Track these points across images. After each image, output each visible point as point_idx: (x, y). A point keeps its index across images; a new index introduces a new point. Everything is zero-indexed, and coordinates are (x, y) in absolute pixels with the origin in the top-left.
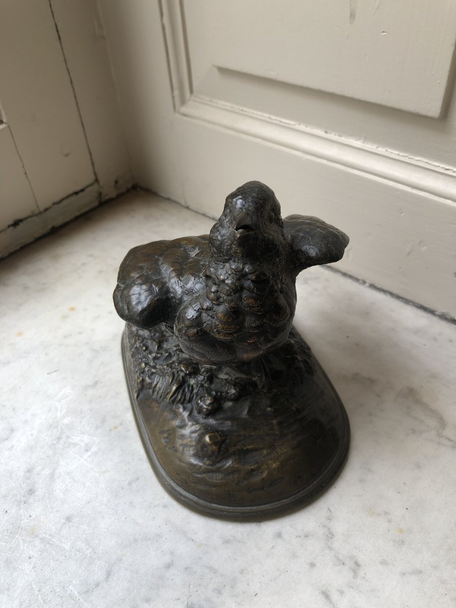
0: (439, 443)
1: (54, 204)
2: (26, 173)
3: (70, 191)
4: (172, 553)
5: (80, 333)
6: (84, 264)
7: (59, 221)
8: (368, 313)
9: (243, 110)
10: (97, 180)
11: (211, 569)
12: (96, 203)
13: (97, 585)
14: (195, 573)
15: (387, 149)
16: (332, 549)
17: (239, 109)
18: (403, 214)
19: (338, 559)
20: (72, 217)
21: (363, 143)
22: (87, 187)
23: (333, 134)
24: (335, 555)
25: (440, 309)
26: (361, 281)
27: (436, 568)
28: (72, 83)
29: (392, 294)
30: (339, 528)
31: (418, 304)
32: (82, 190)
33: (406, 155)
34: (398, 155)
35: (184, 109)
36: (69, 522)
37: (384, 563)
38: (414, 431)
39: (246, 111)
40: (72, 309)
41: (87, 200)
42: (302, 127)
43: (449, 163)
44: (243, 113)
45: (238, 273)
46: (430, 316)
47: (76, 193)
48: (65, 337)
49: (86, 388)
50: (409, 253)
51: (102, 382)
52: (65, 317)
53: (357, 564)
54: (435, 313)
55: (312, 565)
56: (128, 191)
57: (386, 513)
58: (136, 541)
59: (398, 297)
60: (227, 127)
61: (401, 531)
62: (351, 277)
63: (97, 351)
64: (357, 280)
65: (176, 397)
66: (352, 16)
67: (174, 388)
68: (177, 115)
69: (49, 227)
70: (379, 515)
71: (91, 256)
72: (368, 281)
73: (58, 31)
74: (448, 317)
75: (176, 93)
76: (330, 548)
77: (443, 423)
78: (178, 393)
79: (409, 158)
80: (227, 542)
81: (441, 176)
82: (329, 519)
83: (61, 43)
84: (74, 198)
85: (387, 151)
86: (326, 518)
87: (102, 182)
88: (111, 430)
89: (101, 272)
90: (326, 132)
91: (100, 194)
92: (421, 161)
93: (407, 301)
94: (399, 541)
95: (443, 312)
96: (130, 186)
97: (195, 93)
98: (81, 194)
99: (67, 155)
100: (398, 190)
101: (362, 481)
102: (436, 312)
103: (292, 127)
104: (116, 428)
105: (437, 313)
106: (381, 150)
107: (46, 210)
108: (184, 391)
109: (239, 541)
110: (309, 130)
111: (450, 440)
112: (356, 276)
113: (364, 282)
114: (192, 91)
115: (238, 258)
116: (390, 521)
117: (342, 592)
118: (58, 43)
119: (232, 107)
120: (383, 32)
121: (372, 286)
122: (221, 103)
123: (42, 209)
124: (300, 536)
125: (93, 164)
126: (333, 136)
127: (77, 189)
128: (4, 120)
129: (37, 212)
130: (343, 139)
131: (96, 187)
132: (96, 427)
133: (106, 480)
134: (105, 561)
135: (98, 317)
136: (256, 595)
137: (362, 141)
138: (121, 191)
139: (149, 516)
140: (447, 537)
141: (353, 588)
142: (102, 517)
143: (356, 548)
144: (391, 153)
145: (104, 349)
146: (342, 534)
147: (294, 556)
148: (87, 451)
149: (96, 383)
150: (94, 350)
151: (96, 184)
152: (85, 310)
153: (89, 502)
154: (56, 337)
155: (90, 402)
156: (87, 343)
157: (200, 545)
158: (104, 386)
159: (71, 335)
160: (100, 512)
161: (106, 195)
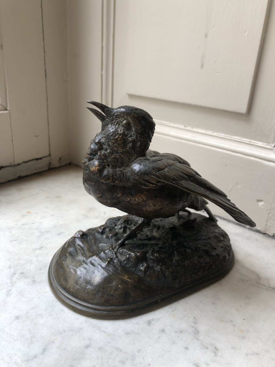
0: (258, 287)
1: (24, 162)
2: (12, 140)
3: (34, 158)
4: (90, 339)
5: (33, 223)
6: (37, 193)
7: (23, 174)
10: (50, 155)
11: (117, 349)
12: (47, 168)
13: (35, 357)
14: (106, 351)
15: (218, 133)
16: (199, 340)
18: (227, 167)
19: (203, 345)
20: (32, 173)
22: (44, 157)
24: (201, 343)
27: (267, 351)
28: (47, 99)
30: (202, 328)
32: (41, 159)
33: (228, 136)
34: (224, 136)
36: (17, 319)
37: (233, 348)
38: (242, 280)
40: (29, 212)
41: (42, 165)
42: (172, 125)
43: (251, 139)
46: (243, 228)
47: (37, 159)
48: (23, 225)
49: (35, 249)
50: (230, 190)
51: (45, 247)
52: (23, 216)
53: (215, 348)
54: (246, 227)
55: (187, 348)
56: (66, 165)
57: (231, 321)
58: (64, 331)
61: (242, 331)
63: (43, 232)
66: (202, 66)
69: (18, 175)
70: (227, 322)
71: (42, 190)
73: (46, 72)
76: (197, 339)
77: (259, 277)
79: (230, 137)
80: (127, 333)
81: (248, 145)
82: (195, 323)
83: (46, 78)
84: (35, 162)
86: (193, 322)
87: (52, 157)
89: (48, 197)
90: (185, 127)
91: (50, 163)
92: (236, 138)
94: (241, 336)
96: (67, 162)
99: (37, 136)
100: (224, 153)
101: (214, 304)
103: (166, 124)
106: (215, 134)
107: (19, 164)
109: (136, 334)
110: (176, 125)
111: (265, 286)
116: (234, 326)
117: (208, 364)
120: (217, 73)
123: (16, 163)
124: (177, 332)
125: (49, 145)
126: (189, 128)
127: (38, 157)
128: (8, 109)
129: (13, 164)
130: (194, 130)
131: (48, 159)
132: (40, 269)
133: (45, 297)
134: (42, 343)
135: (45, 217)
136: (149, 365)
137: (204, 130)
138: (62, 165)
139: (74, 317)
140: (272, 335)
141: (215, 362)
142: (41, 317)
143: (214, 339)
144: (220, 135)
145: (48, 232)
146: (204, 331)
147: (174, 343)
148: (33, 281)
149: (42, 247)
150: (41, 232)
151: (49, 157)
152: (37, 213)
153: (32, 309)
154: (17, 225)
155: (37, 256)
156: (37, 229)
157: (110, 335)
158: (47, 249)
159: (27, 224)
160: (41, 314)
161: (53, 165)
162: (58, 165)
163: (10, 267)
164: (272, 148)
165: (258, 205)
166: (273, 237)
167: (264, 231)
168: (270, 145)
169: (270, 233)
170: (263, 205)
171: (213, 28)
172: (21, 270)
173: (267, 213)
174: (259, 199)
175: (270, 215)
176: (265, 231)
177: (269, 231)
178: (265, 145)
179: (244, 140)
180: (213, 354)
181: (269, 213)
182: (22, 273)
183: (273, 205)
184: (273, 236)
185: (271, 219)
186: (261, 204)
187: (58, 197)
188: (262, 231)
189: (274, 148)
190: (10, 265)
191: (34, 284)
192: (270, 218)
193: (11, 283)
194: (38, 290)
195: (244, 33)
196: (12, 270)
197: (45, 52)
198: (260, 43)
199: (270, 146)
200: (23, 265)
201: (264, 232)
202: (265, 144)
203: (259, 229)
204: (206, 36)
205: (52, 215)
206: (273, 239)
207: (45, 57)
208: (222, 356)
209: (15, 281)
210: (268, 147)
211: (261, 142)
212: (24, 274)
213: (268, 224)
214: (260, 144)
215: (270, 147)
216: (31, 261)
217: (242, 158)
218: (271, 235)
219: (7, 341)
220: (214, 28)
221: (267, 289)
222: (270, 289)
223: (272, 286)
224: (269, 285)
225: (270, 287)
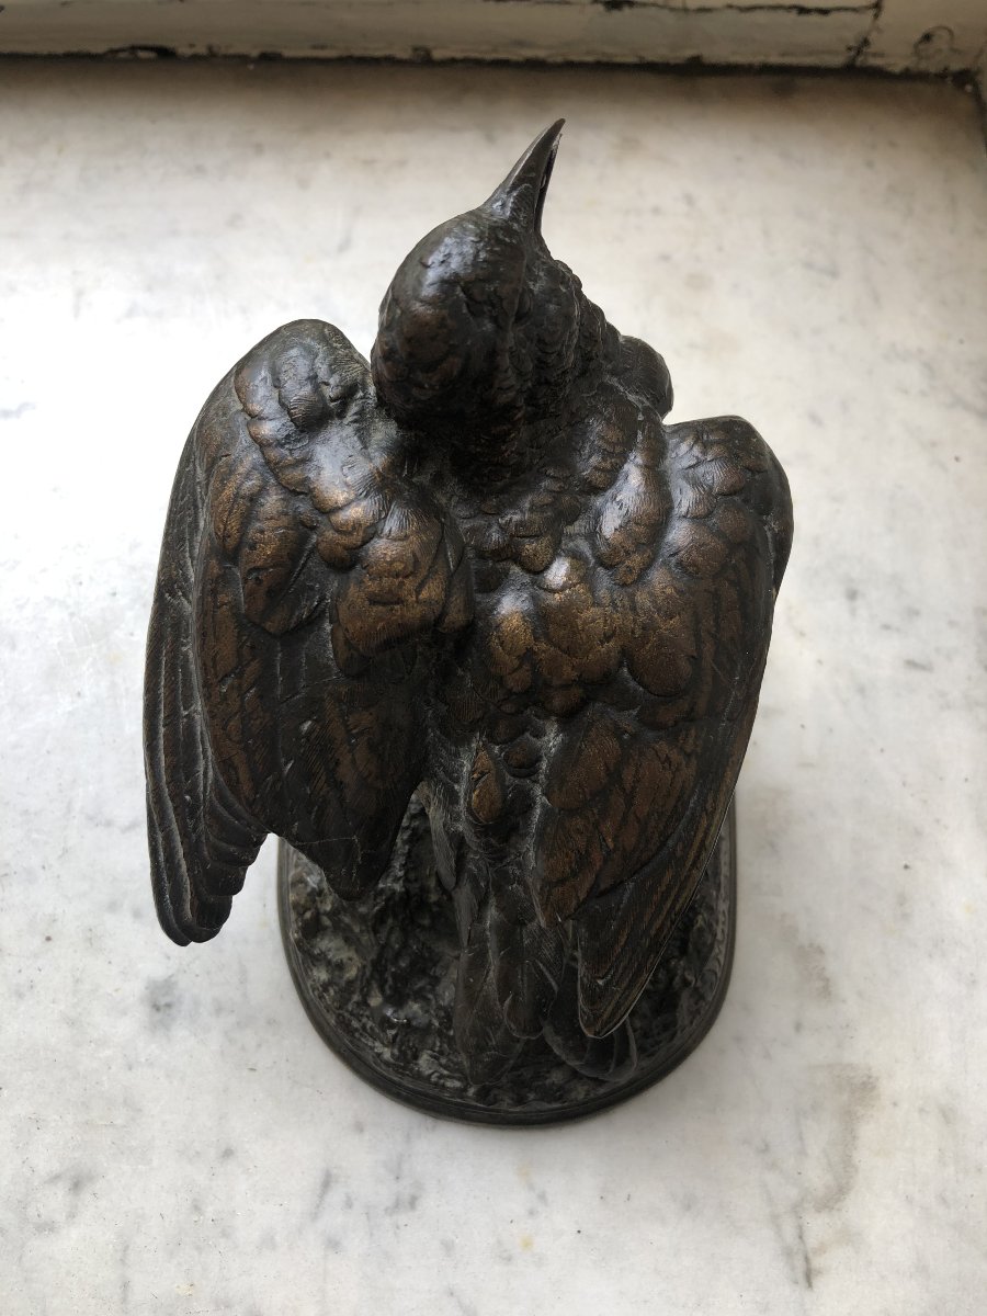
1: (731, 8)
7: (718, 52)
10: (875, 6)
12: (837, 61)
16: (409, 1142)
19: (399, 1164)
20: (758, 60)
22: (839, 9)
24: (402, 1156)
32: (824, 12)
37: (447, 1247)
47: (803, 10)
53: (413, 1202)
55: (359, 1127)
56: (942, 76)
61: (527, 1244)
70: (531, 1187)
76: (409, 1138)
77: (833, 1200)
84: (793, 15)
87: (885, 17)
91: (866, 42)
94: (505, 1251)
96: (956, 66)
98: (814, 18)
107: (704, 10)
111: (801, 1237)
117: (349, 1204)
131: (862, 21)
136: (252, 1069)
138: (923, 66)
141: (368, 1218)
143: (440, 1181)
151: (871, 13)
161: (875, 55)
162: (898, 65)
180: (390, 1203)
187: (697, 282)
208: (398, 1228)
221: (788, 1253)
222: (800, 1264)
223: (817, 1262)
224: (822, 1249)
225: (807, 1259)
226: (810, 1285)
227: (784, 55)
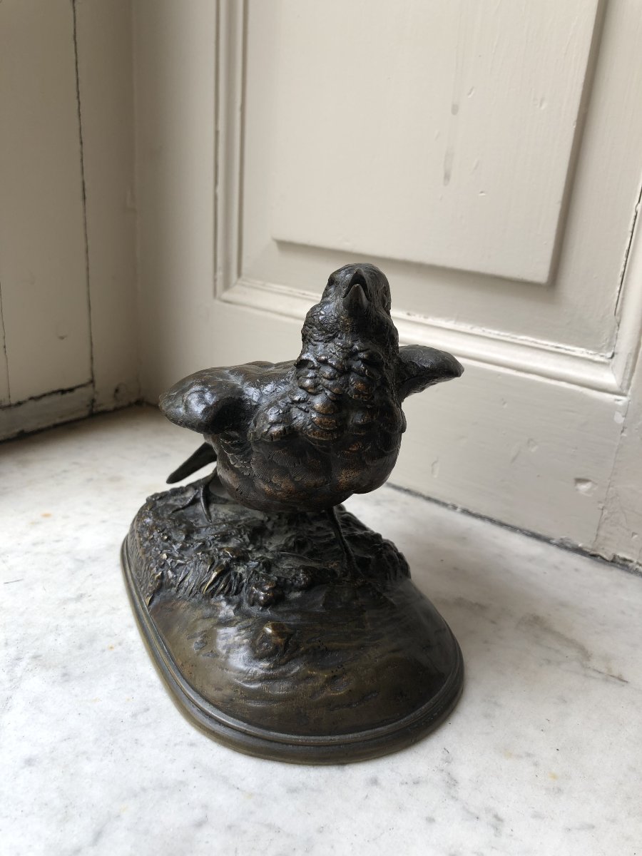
0: (585, 675)
1: (31, 398)
2: (5, 347)
3: (56, 388)
4: (205, 807)
5: (57, 541)
6: (65, 471)
7: (29, 427)
8: (464, 538)
9: (304, 294)
10: (92, 381)
11: (270, 826)
12: (85, 413)
13: (78, 851)
14: (245, 832)
15: (483, 329)
16: (457, 800)
17: (300, 293)
18: (506, 406)
19: (468, 812)
20: (51, 423)
21: (455, 323)
22: (77, 387)
23: (417, 316)
24: (464, 807)
25: (557, 535)
26: (451, 507)
27: (613, 821)
28: (87, 252)
29: (491, 520)
30: (464, 772)
31: (528, 531)
32: (71, 390)
33: (507, 334)
34: (498, 335)
35: (226, 295)
36: (30, 765)
37: (537, 816)
38: (549, 662)
39: (308, 295)
40: (46, 516)
41: (75, 405)
43: (560, 341)
44: (304, 296)
45: (345, 350)
46: (545, 545)
47: (63, 392)
48: (35, 544)
49: (65, 601)
50: (514, 459)
51: (89, 596)
52: (34, 524)
53: (496, 817)
54: (551, 541)
55: (431, 820)
56: (130, 405)
57: (529, 755)
58: (144, 789)
59: (501, 524)
60: (281, 314)
61: (554, 777)
62: (437, 502)
63: (83, 561)
64: (444, 505)
65: (217, 587)
66: (447, 177)
67: (214, 575)
68: (217, 302)
69: (17, 430)
70: (519, 757)
71: (75, 463)
72: (459, 506)
73: (84, 189)
74: (568, 545)
75: (220, 274)
76: (455, 798)
77: (585, 654)
78: (221, 581)
79: (513, 338)
80: (293, 791)
81: (553, 356)
82: (448, 761)
83: (84, 202)
84: (58, 398)
85: (484, 331)
86: (442, 759)
87: (98, 386)
88: (103, 651)
89: (90, 480)
90: (409, 314)
91: (93, 401)
92: (526, 340)
93: (513, 529)
94: (554, 789)
95: (562, 539)
96: (133, 400)
97: (243, 277)
98: (68, 395)
99: (62, 338)
100: (499, 374)
101: (487, 716)
102: (553, 539)
104: (112, 648)
105: (554, 541)
106: (477, 330)
107: (19, 404)
108: (229, 578)
109: (313, 790)
111: (600, 673)
112: (442, 500)
113: (455, 508)
114: (239, 274)
115: (347, 334)
116: (536, 764)
118: (81, 203)
119: (291, 291)
120: (482, 192)
121: (466, 512)
122: (276, 287)
123: (13, 401)
124: (406, 783)
125: (92, 358)
126: (418, 318)
127: (66, 386)
129: (7, 403)
130: (430, 321)
131: (89, 390)
132: (81, 647)
133: (95, 711)
134: (92, 818)
135: (85, 525)
137: (453, 322)
138: (121, 404)
139: (166, 757)
140: (621, 784)
141: (496, 849)
142: (87, 758)
143: (492, 797)
144: (490, 333)
145: (94, 559)
146: (470, 780)
147: (401, 808)
148: (65, 675)
149: (81, 596)
150: (78, 560)
151: (91, 385)
152: (66, 517)
153: (65, 740)
154: (19, 544)
155: (71, 617)
156: (68, 552)
157: (251, 795)
158: (94, 600)
159: (43, 543)
160: (84, 753)
161: (100, 405)
162: (111, 406)
163: (6, 644)
164: (606, 361)
165: (577, 490)
166: (613, 564)
167: (592, 550)
168: (602, 354)
169: (605, 553)
170: (589, 491)
171: (470, 93)
172: (35, 651)
173: (599, 509)
174: (579, 476)
175: (606, 512)
176: (594, 550)
177: (603, 549)
178: (591, 354)
179: (543, 344)
180: (493, 831)
181: (602, 509)
182: (35, 657)
183: (611, 489)
184: (612, 561)
185: (607, 521)
186: (583, 487)
187: (114, 479)
188: (588, 550)
189: (610, 360)
190: (7, 640)
191: (67, 681)
192: (606, 519)
193: (11, 680)
194: (76, 696)
195: (541, 105)
196: (12, 651)
197: (81, 143)
198: (574, 127)
199: (602, 356)
200: (37, 639)
201: (593, 553)
202: (591, 352)
203: (580, 545)
204: (455, 110)
205: (104, 522)
206: (612, 567)
207: (82, 153)
208: (511, 836)
209: (21, 676)
210: (597, 358)
211: (581, 346)
212: (41, 658)
213: (602, 533)
214: (579, 351)
215: (602, 360)
216: (57, 627)
217: (540, 384)
218: (607, 558)
219: (7, 817)
220: (472, 93)
221: (606, 680)
222: (613, 679)
223: (615, 673)
224: (610, 670)
225: (613, 676)
226: (627, 682)
227: (61, 417)
